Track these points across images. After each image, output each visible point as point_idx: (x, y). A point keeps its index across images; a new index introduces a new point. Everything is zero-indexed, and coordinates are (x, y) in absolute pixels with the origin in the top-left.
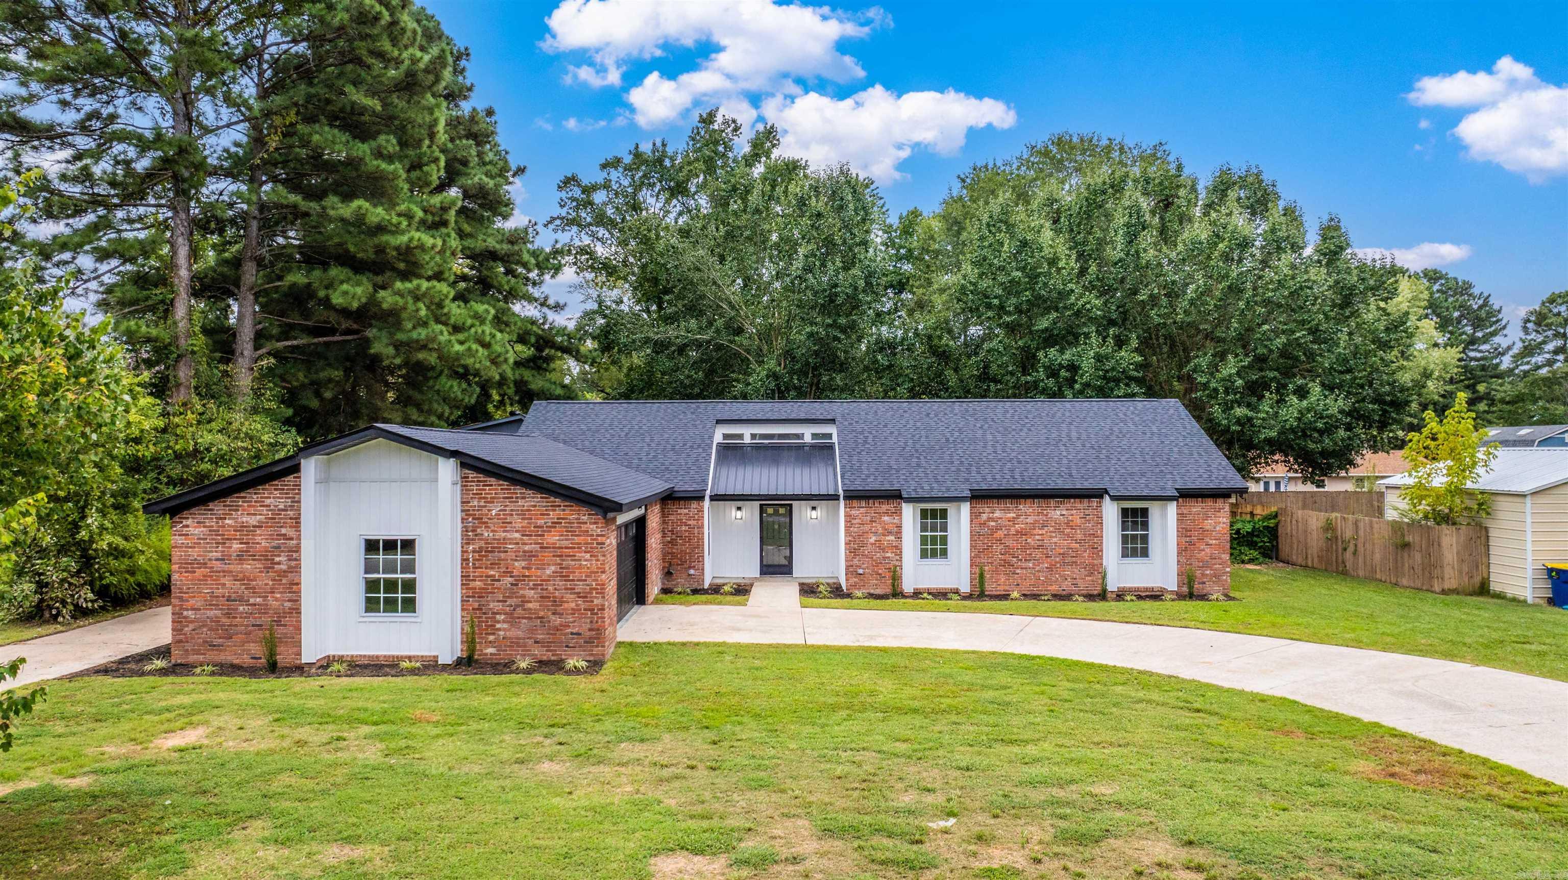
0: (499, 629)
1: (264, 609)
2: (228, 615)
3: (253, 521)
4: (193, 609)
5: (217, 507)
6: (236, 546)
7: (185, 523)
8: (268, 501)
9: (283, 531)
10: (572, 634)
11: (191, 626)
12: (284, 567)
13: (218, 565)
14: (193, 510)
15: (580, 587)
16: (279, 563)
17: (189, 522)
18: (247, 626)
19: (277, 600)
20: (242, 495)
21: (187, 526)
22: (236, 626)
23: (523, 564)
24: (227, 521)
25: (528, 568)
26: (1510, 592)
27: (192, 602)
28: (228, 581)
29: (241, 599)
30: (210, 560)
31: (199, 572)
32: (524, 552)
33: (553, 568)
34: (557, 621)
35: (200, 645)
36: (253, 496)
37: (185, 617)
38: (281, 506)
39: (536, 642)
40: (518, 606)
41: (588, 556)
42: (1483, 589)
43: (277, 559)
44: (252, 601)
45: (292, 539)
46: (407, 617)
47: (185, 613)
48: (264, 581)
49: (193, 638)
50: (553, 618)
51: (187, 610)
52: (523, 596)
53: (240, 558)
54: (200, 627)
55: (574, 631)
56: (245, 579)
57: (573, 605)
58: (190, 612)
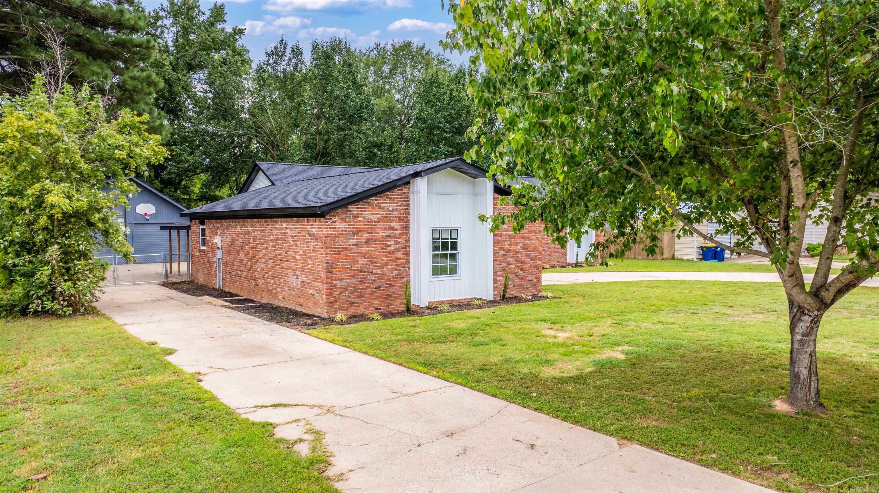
0: (499, 280)
1: (381, 276)
2: (361, 282)
3: (375, 218)
4: (339, 280)
5: (353, 208)
6: (365, 235)
7: (333, 219)
8: (383, 205)
9: (392, 225)
10: (529, 281)
11: (339, 291)
12: (393, 248)
13: (354, 249)
14: (339, 211)
15: (532, 255)
16: (390, 246)
17: (336, 219)
18: (372, 288)
19: (388, 270)
20: (369, 201)
21: (335, 222)
22: (366, 289)
23: (509, 243)
24: (359, 219)
25: (511, 245)
26: (685, 257)
27: (339, 274)
28: (360, 259)
29: (368, 271)
30: (350, 245)
31: (343, 254)
32: (509, 236)
33: (521, 245)
34: (522, 274)
35: (343, 304)
36: (373, 201)
37: (335, 285)
38: (390, 209)
39: (514, 286)
40: (506, 267)
41: (535, 238)
42: (673, 258)
43: (389, 243)
44: (375, 271)
45: (397, 230)
46: (453, 277)
47: (335, 282)
48: (382, 258)
49: (340, 299)
50: (521, 272)
51: (336, 280)
52: (509, 261)
53: (368, 243)
54: (344, 292)
55: (529, 279)
56: (370, 257)
57: (529, 265)
58: (338, 282)
